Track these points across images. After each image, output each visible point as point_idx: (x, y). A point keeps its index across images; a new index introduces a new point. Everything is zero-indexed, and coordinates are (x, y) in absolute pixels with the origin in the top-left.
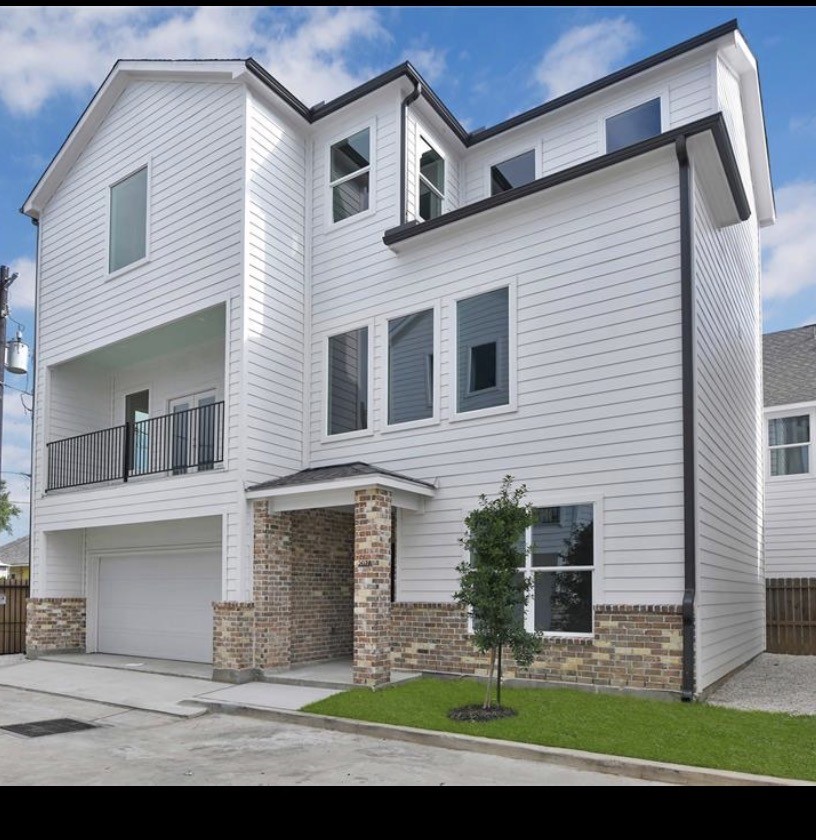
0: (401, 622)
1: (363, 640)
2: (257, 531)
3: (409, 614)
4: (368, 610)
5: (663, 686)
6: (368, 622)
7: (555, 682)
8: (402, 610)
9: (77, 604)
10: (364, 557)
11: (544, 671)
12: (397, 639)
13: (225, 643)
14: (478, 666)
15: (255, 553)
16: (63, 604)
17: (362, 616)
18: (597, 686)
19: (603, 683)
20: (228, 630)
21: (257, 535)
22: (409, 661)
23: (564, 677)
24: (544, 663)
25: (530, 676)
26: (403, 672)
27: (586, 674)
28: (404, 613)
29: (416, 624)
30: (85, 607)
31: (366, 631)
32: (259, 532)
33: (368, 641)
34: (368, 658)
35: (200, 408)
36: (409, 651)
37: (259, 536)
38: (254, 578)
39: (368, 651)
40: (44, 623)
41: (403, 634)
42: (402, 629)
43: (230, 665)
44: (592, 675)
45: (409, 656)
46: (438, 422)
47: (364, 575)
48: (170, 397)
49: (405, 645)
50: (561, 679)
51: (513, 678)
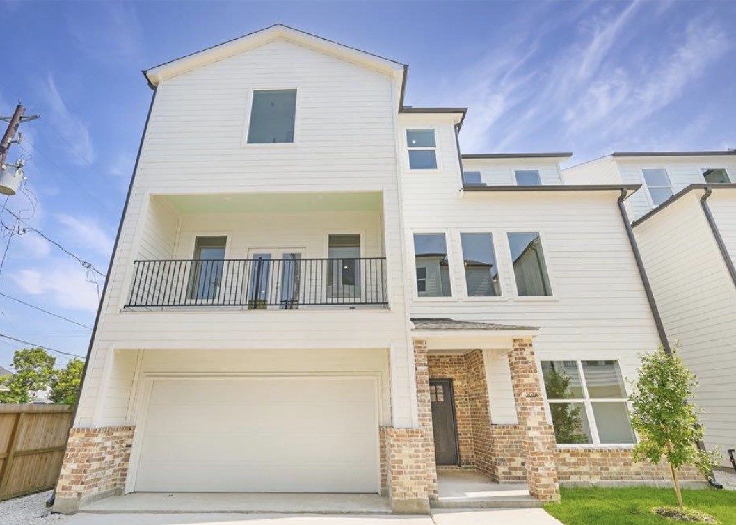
0: (504, 441)
1: (542, 459)
2: (418, 364)
3: (510, 434)
4: (541, 433)
5: (695, 478)
6: (544, 443)
7: (628, 481)
8: (503, 431)
9: (125, 433)
10: (530, 390)
11: (620, 473)
12: (502, 455)
13: (407, 471)
14: (571, 473)
15: (417, 383)
16: (115, 434)
17: (537, 438)
18: (656, 481)
19: (659, 479)
20: (410, 457)
21: (418, 368)
22: (515, 473)
23: (634, 476)
24: (618, 467)
25: (611, 478)
26: (512, 483)
27: (647, 473)
28: (505, 434)
29: (516, 442)
30: (132, 437)
31: (543, 451)
32: (421, 365)
33: (546, 459)
34: (549, 475)
35: (284, 260)
36: (514, 464)
37: (420, 368)
38: (418, 406)
39: (549, 469)
40: (94, 460)
41: (507, 451)
42: (506, 447)
43: (416, 495)
44: (651, 474)
45: (515, 469)
46: (506, 300)
47: (532, 404)
48: (251, 246)
49: (511, 460)
50: (632, 478)
51: (600, 480)
